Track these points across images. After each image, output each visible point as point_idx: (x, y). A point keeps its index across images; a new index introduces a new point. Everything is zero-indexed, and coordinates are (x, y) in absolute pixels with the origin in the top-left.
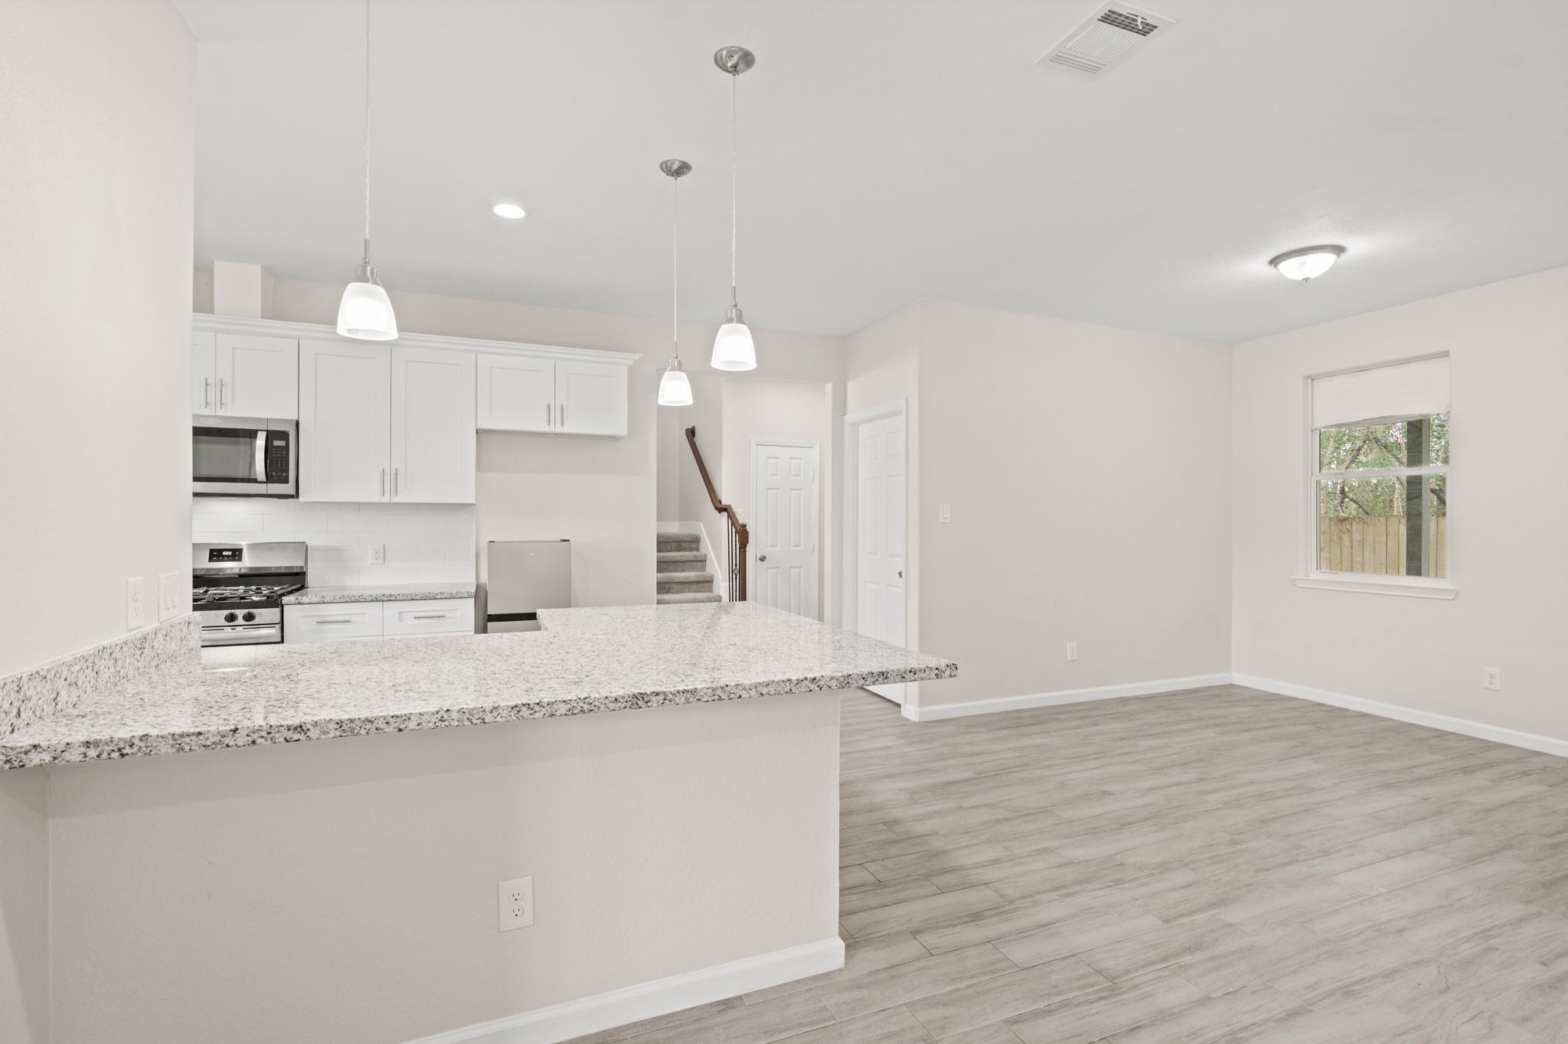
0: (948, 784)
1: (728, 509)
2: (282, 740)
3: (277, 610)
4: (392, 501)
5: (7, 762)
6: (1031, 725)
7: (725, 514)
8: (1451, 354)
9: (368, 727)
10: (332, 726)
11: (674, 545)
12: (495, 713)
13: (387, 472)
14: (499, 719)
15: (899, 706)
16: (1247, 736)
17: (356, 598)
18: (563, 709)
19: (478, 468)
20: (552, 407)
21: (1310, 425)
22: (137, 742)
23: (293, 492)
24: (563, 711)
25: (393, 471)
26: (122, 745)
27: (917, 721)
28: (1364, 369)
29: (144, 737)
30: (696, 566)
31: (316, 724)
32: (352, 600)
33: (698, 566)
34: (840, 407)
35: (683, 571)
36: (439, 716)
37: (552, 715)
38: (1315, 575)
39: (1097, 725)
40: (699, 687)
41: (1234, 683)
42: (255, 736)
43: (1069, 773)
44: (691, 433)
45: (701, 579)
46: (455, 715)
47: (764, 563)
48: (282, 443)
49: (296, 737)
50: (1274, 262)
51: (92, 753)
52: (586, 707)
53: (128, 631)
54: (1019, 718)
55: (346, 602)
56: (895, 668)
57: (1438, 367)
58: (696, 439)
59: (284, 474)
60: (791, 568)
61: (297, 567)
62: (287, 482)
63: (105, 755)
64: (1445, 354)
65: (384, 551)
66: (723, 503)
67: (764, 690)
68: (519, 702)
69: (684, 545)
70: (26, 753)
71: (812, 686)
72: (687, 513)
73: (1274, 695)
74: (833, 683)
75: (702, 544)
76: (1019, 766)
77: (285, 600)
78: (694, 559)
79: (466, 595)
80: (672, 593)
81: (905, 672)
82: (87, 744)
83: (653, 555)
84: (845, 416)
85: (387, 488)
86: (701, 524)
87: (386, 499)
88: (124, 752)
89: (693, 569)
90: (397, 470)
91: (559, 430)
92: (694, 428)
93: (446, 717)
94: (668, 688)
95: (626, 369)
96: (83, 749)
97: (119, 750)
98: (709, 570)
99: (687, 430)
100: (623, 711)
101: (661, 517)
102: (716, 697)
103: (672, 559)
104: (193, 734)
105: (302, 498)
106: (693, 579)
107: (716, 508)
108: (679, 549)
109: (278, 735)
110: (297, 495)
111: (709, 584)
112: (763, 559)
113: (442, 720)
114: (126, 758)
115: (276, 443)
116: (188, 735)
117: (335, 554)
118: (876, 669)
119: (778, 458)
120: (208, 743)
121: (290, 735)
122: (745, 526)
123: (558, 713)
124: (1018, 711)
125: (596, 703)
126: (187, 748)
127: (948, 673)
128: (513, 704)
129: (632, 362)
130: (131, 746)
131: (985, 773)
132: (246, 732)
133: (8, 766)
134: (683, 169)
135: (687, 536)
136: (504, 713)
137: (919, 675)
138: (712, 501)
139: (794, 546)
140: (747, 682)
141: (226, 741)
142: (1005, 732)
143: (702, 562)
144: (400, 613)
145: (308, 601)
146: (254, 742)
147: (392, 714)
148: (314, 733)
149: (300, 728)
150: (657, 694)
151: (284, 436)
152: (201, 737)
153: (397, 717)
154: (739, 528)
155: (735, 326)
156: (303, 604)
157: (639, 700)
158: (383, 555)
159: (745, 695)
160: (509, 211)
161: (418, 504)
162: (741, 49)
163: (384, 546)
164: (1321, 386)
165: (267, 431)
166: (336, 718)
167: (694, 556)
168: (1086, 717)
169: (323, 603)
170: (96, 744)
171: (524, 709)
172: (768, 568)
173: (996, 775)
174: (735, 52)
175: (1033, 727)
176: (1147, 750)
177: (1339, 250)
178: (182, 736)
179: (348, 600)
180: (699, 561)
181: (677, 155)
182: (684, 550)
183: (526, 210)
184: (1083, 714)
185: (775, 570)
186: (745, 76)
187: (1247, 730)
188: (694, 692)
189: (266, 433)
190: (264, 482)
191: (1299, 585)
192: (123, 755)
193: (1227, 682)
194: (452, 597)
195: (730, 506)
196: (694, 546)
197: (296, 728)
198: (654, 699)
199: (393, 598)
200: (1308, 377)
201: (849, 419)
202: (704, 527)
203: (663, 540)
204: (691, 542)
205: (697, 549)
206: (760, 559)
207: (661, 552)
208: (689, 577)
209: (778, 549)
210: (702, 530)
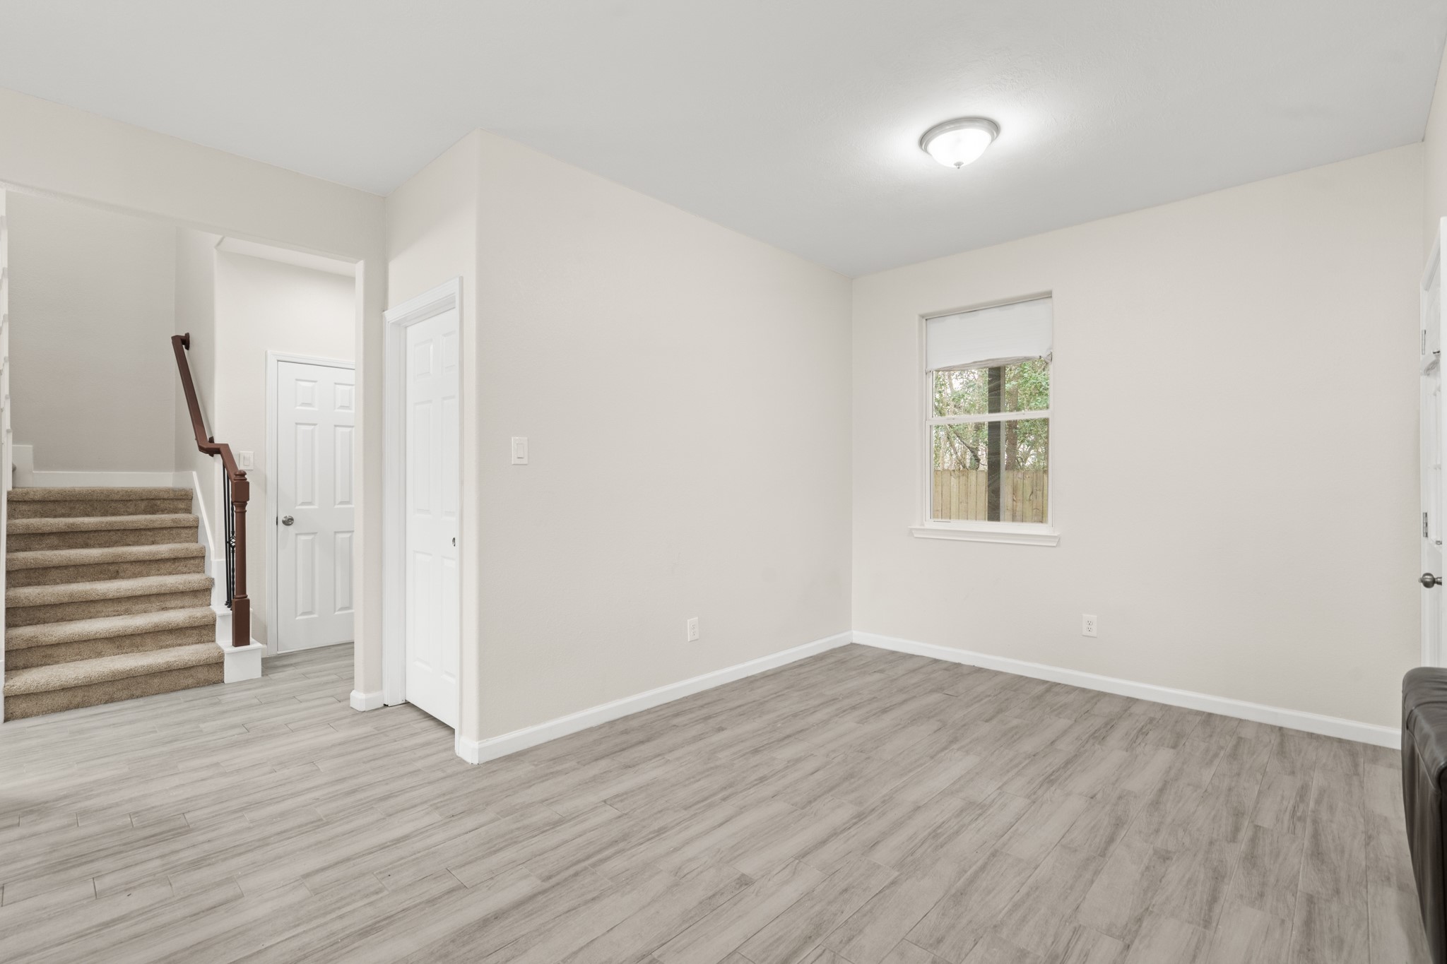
1: (222, 450)
6: (642, 742)
7: (218, 457)
8: (1054, 295)
11: (143, 505)
15: (452, 730)
16: (888, 719)
21: (924, 367)
27: (476, 762)
28: (973, 310)
33: (184, 535)
34: (377, 300)
35: (153, 543)
38: (931, 524)
39: (723, 730)
41: (854, 642)
43: (687, 842)
44: (182, 343)
47: (290, 528)
54: (625, 732)
57: (1039, 309)
58: (187, 351)
60: (336, 533)
64: (1048, 295)
66: (217, 441)
69: (166, 504)
73: (893, 653)
75: (194, 502)
76: (616, 842)
78: (173, 525)
80: (123, 578)
84: (385, 312)
86: (194, 473)
89: (172, 540)
92: (187, 335)
99: (175, 339)
103: (131, 526)
106: (166, 555)
107: (201, 449)
108: (153, 510)
111: (197, 561)
112: (288, 522)
119: (315, 382)
122: (245, 476)
124: (626, 718)
131: (558, 873)
135: (170, 491)
138: (197, 439)
139: (341, 503)
142: (603, 764)
143: (194, 527)
154: (236, 479)
164: (936, 327)
167: (173, 521)
168: (709, 717)
172: (297, 534)
173: (576, 874)
175: (642, 747)
176: (787, 767)
177: (996, 130)
180: (184, 527)
182: (163, 511)
184: (705, 712)
185: (308, 537)
187: (885, 711)
191: (916, 536)
193: (848, 643)
195: (226, 446)
196: (182, 505)
200: (923, 317)
201: (391, 315)
202: (199, 480)
203: (117, 497)
204: (183, 500)
205: (188, 510)
206: (284, 522)
207: (113, 514)
208: (158, 553)
209: (316, 507)
210: (195, 482)
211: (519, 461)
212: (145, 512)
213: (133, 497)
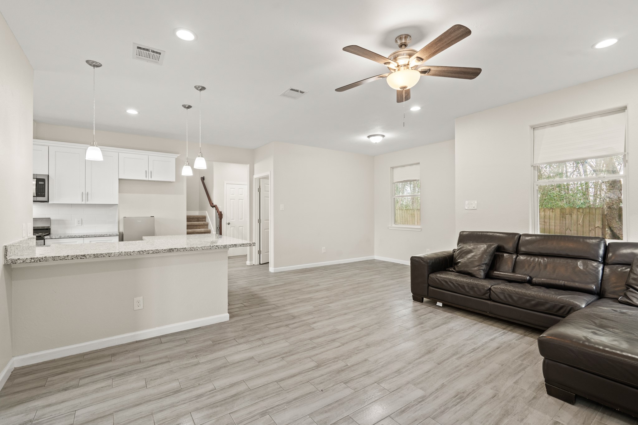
0: (275, 286)
2: (80, 258)
3: (43, 241)
4: (86, 203)
5: (12, 262)
7: (215, 208)
8: (420, 163)
9: (101, 255)
10: (92, 255)
11: (196, 219)
12: (134, 253)
13: (84, 193)
14: (135, 254)
17: (73, 236)
18: (151, 252)
19: (119, 192)
20: (147, 171)
21: (392, 182)
22: (44, 258)
23: (47, 200)
24: (151, 253)
25: (86, 193)
26: (40, 259)
27: (273, 272)
28: (403, 166)
29: (45, 257)
30: (204, 227)
31: (88, 255)
32: (72, 237)
34: (252, 173)
35: (199, 229)
36: (119, 253)
37: (148, 253)
38: (394, 225)
40: (187, 247)
41: (375, 259)
42: (73, 257)
44: (203, 179)
45: (206, 231)
46: (123, 253)
47: (229, 225)
48: (43, 183)
49: (83, 258)
50: (369, 137)
51: (33, 260)
52: (157, 252)
53: (23, 238)
55: (70, 238)
56: (238, 243)
57: (418, 166)
58: (204, 181)
59: (43, 194)
60: (239, 227)
61: (46, 227)
62: (45, 197)
63: (36, 261)
65: (82, 221)
66: (214, 204)
67: (204, 248)
68: (140, 250)
69: (200, 220)
70: (16, 260)
71: (216, 247)
72: (202, 208)
74: (222, 247)
75: (207, 219)
76: (298, 281)
77: (46, 237)
78: (203, 224)
79: (115, 235)
80: (193, 234)
81: (241, 244)
82: (31, 258)
83: (185, 223)
84: (254, 176)
85: (84, 199)
86: (207, 212)
87: (84, 203)
88: (40, 260)
89: (203, 228)
90: (88, 192)
91: (150, 179)
92: (204, 177)
93: (121, 253)
94: (179, 247)
95: (174, 160)
96: (30, 260)
97: (39, 260)
98: (209, 228)
99: (201, 178)
100: (167, 253)
101: (188, 209)
102: (191, 250)
103: (195, 224)
104: (57, 257)
105: (50, 202)
106: (203, 231)
107: (211, 206)
108: (198, 221)
109: (79, 257)
110: (48, 201)
111: (209, 233)
112: (229, 224)
113: (120, 254)
114: (41, 262)
115: (40, 183)
116: (56, 257)
117: (61, 222)
118: (233, 244)
119: (234, 188)
120: (61, 259)
121: (82, 257)
122: (221, 212)
123: (150, 253)
125: (160, 251)
126: (56, 260)
127: (253, 245)
128: (138, 251)
129: (177, 157)
130: (42, 259)
132: (71, 256)
133: (12, 263)
134: (189, 107)
135: (201, 216)
136: (136, 253)
137: (245, 245)
138: (210, 204)
139: (240, 219)
140: (199, 246)
141: (66, 258)
143: (207, 225)
144: (90, 241)
145: (54, 238)
146: (73, 259)
147: (107, 253)
148: (88, 257)
149: (84, 256)
150: (176, 249)
151: (43, 180)
152: (59, 257)
153: (109, 253)
154: (219, 213)
155: (200, 158)
156: (52, 239)
157: (171, 250)
158: (81, 222)
159: (198, 249)
160: (132, 112)
161: (95, 204)
162: (202, 86)
163: (82, 219)
164: (395, 170)
165: (36, 178)
166: (93, 253)
167: (204, 223)
169: (61, 238)
170: (34, 258)
171: (141, 252)
172: (230, 227)
173: (291, 283)
174: (200, 87)
177: (383, 136)
178: (55, 257)
179: (70, 237)
180: (206, 225)
181: (188, 103)
182: (200, 221)
183: (138, 112)
185: (233, 228)
186: (203, 92)
188: (185, 248)
189: (36, 179)
190: (35, 197)
191: (390, 229)
192: (40, 261)
193: (373, 259)
194: (110, 236)
195: (216, 205)
196: (204, 220)
197: (83, 256)
198: (175, 250)
199: (88, 236)
200: (392, 168)
203: (191, 218)
204: (204, 218)
205: (205, 221)
206: (228, 224)
207: (191, 222)
208: (202, 231)
209: (234, 220)
210: (207, 214)
211: (282, 210)
212: (197, 221)
213: (194, 218)
